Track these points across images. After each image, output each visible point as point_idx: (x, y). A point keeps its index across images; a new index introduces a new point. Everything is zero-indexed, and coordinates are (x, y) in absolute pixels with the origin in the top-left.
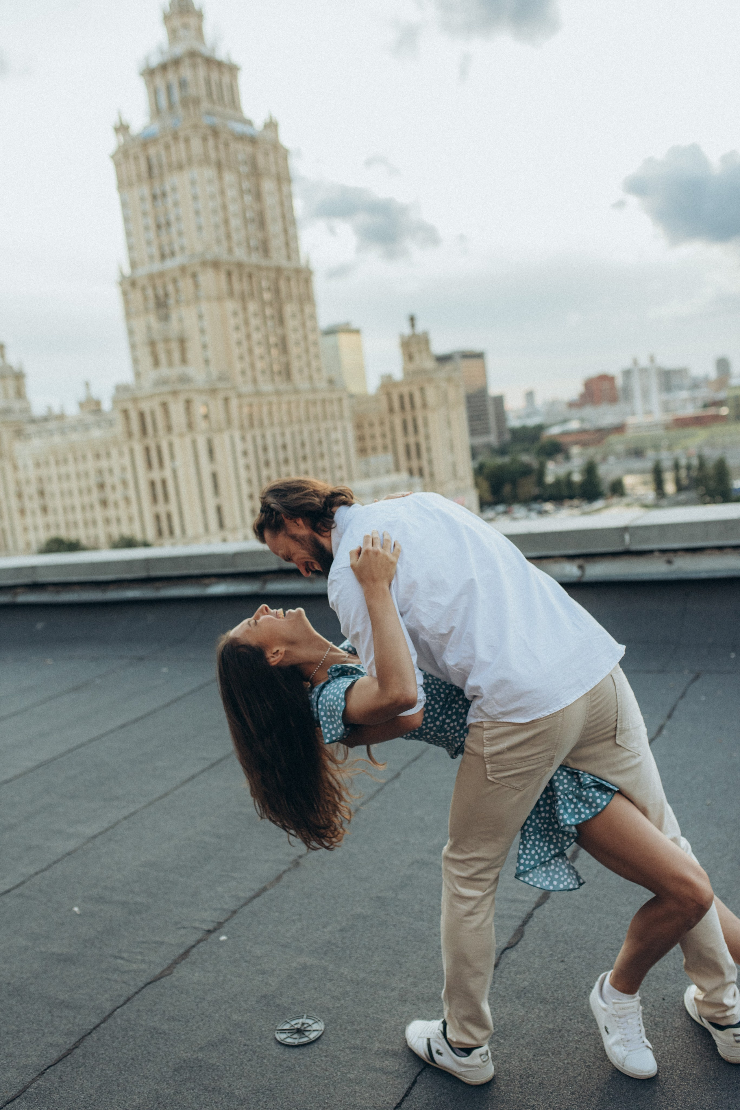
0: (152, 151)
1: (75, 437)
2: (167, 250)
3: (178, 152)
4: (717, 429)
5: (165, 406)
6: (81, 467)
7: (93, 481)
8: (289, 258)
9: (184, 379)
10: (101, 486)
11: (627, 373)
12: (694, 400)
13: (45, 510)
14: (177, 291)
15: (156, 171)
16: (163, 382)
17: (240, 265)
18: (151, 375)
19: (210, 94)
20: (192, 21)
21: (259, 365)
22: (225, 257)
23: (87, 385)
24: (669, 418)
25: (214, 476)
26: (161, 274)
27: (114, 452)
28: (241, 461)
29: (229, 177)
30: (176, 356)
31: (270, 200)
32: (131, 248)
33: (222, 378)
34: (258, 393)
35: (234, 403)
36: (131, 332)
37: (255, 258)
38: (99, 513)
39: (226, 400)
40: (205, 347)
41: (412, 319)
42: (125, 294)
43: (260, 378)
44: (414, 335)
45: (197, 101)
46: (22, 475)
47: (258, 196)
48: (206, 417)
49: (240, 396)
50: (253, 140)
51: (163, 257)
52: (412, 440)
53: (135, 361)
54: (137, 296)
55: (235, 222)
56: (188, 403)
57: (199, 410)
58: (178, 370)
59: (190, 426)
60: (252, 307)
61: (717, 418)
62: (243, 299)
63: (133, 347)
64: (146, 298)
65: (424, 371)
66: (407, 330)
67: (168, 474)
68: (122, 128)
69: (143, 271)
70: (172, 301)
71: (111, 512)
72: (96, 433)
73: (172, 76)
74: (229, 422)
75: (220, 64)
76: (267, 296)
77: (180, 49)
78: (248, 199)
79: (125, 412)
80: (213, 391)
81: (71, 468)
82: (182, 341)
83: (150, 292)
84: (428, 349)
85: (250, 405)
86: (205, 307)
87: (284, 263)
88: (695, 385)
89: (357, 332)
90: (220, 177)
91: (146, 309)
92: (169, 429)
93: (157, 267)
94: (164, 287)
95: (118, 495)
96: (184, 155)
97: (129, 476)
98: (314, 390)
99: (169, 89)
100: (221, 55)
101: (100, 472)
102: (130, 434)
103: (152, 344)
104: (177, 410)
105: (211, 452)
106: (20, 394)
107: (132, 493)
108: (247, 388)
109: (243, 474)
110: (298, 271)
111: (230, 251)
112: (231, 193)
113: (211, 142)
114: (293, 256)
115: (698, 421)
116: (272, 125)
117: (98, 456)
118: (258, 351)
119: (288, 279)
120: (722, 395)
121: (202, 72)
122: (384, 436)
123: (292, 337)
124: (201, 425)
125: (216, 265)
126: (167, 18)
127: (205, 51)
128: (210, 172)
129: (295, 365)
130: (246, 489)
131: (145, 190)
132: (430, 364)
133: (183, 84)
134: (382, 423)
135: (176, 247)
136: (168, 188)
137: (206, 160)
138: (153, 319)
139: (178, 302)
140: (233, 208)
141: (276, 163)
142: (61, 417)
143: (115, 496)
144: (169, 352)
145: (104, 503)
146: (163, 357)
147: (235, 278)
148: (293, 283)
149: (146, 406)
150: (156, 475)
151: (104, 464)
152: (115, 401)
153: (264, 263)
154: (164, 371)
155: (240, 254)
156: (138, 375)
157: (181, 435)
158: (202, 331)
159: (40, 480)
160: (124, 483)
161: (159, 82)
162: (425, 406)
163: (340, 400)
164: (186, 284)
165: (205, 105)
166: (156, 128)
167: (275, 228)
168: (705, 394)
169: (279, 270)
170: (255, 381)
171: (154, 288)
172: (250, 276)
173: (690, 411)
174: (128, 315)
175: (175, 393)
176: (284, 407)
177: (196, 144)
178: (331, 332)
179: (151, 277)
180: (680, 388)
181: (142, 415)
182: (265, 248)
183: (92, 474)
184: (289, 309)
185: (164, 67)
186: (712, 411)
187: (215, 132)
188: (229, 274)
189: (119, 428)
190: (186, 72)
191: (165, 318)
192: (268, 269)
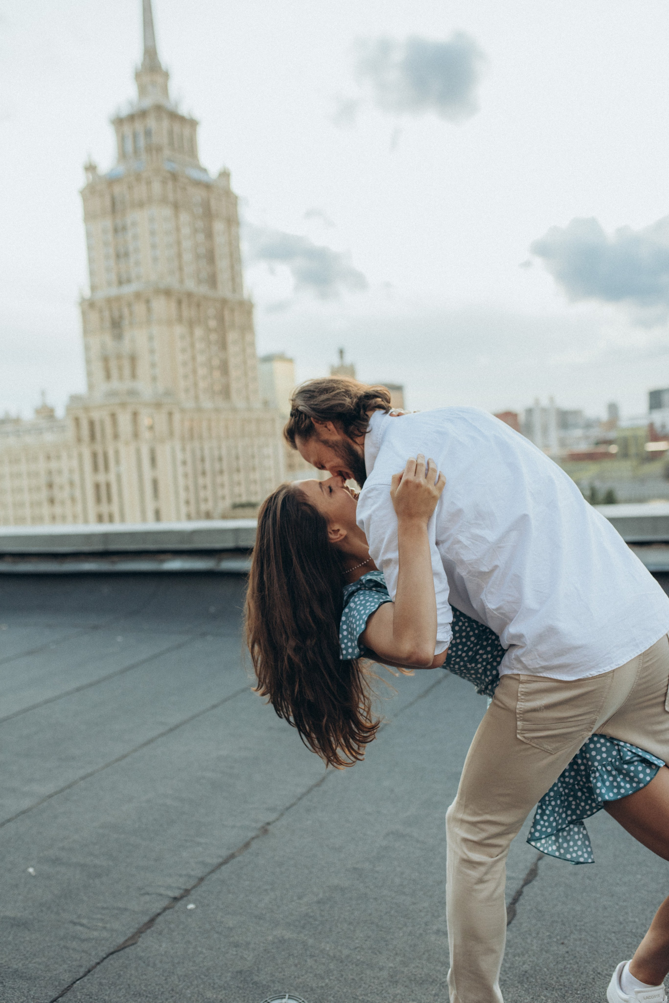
0: (117, 190)
1: (29, 440)
2: (124, 277)
3: (141, 191)
4: (607, 465)
5: (113, 416)
6: (33, 467)
7: (43, 480)
8: (234, 290)
9: (132, 393)
10: (50, 486)
11: (529, 412)
12: (587, 438)
14: (131, 313)
15: (119, 207)
16: (113, 394)
17: (190, 295)
18: (102, 387)
19: (171, 143)
20: (159, 80)
21: (202, 385)
22: (176, 286)
23: (43, 394)
24: (565, 452)
25: (155, 483)
26: (118, 299)
27: (64, 454)
28: (180, 470)
29: (184, 217)
30: (127, 371)
31: (220, 240)
32: (92, 273)
33: (168, 393)
34: (199, 410)
35: (177, 417)
36: (87, 348)
37: (203, 290)
38: (46, 510)
39: (170, 414)
40: (153, 365)
41: (341, 352)
42: (84, 314)
43: (201, 396)
44: (342, 364)
45: (159, 149)
47: (209, 235)
48: (151, 428)
49: (183, 411)
50: (208, 186)
51: (120, 283)
53: (89, 374)
54: (94, 316)
55: (188, 257)
56: (135, 415)
57: (145, 421)
58: (128, 384)
59: (136, 435)
60: (199, 332)
61: (607, 455)
62: (191, 324)
63: (88, 362)
64: (102, 319)
66: (336, 361)
67: (112, 478)
68: (90, 168)
69: (101, 294)
70: (126, 322)
71: (58, 510)
72: (49, 438)
73: (139, 126)
74: (171, 434)
75: (182, 119)
76: (213, 323)
77: (147, 103)
78: (201, 237)
79: (77, 420)
80: (158, 405)
81: (23, 467)
82: (133, 359)
83: (107, 314)
85: (192, 420)
86: (155, 329)
87: (229, 295)
88: (588, 425)
89: (291, 361)
90: (177, 216)
91: (102, 329)
92: (116, 436)
93: (114, 291)
94: (120, 310)
95: (65, 494)
96: (145, 195)
97: (76, 478)
98: (249, 409)
99: (135, 136)
100: (184, 110)
101: (50, 472)
102: (79, 440)
103: (106, 359)
104: (124, 420)
105: (153, 461)
107: (78, 493)
108: (189, 404)
109: (181, 481)
110: (241, 303)
111: (182, 281)
112: (186, 231)
113: (170, 185)
114: (238, 289)
115: (590, 457)
116: (225, 175)
117: (48, 458)
118: (202, 371)
119: (232, 310)
120: (612, 435)
121: (166, 123)
123: (233, 361)
124: (146, 435)
125: (168, 293)
126: (138, 76)
127: (169, 106)
128: (167, 212)
129: (234, 386)
130: (183, 495)
131: (108, 223)
133: (148, 133)
135: (133, 275)
136: (128, 223)
137: (164, 200)
138: (108, 338)
139: (131, 324)
140: (187, 244)
141: (227, 207)
142: (17, 421)
143: (62, 495)
144: (120, 368)
145: (52, 501)
146: (114, 372)
147: (184, 306)
148: (236, 314)
149: (96, 415)
150: (101, 478)
151: (54, 465)
152: (69, 409)
153: (211, 294)
154: (115, 384)
155: (190, 285)
156: (91, 386)
157: (127, 443)
158: (152, 351)
160: (72, 484)
161: (127, 129)
163: (273, 420)
164: (140, 309)
165: (167, 152)
166: (121, 169)
167: (223, 264)
168: (597, 433)
169: (224, 302)
170: (197, 398)
171: (111, 310)
173: (583, 447)
174: (86, 332)
175: (123, 405)
176: (222, 423)
177: (157, 187)
178: (268, 359)
179: (109, 301)
180: (576, 426)
181: (92, 424)
182: (213, 281)
183: (42, 474)
184: (232, 336)
185: (132, 118)
186: (602, 449)
187: (174, 177)
188: (179, 302)
189: (70, 434)
190: (151, 122)
191: (118, 337)
192: (215, 299)
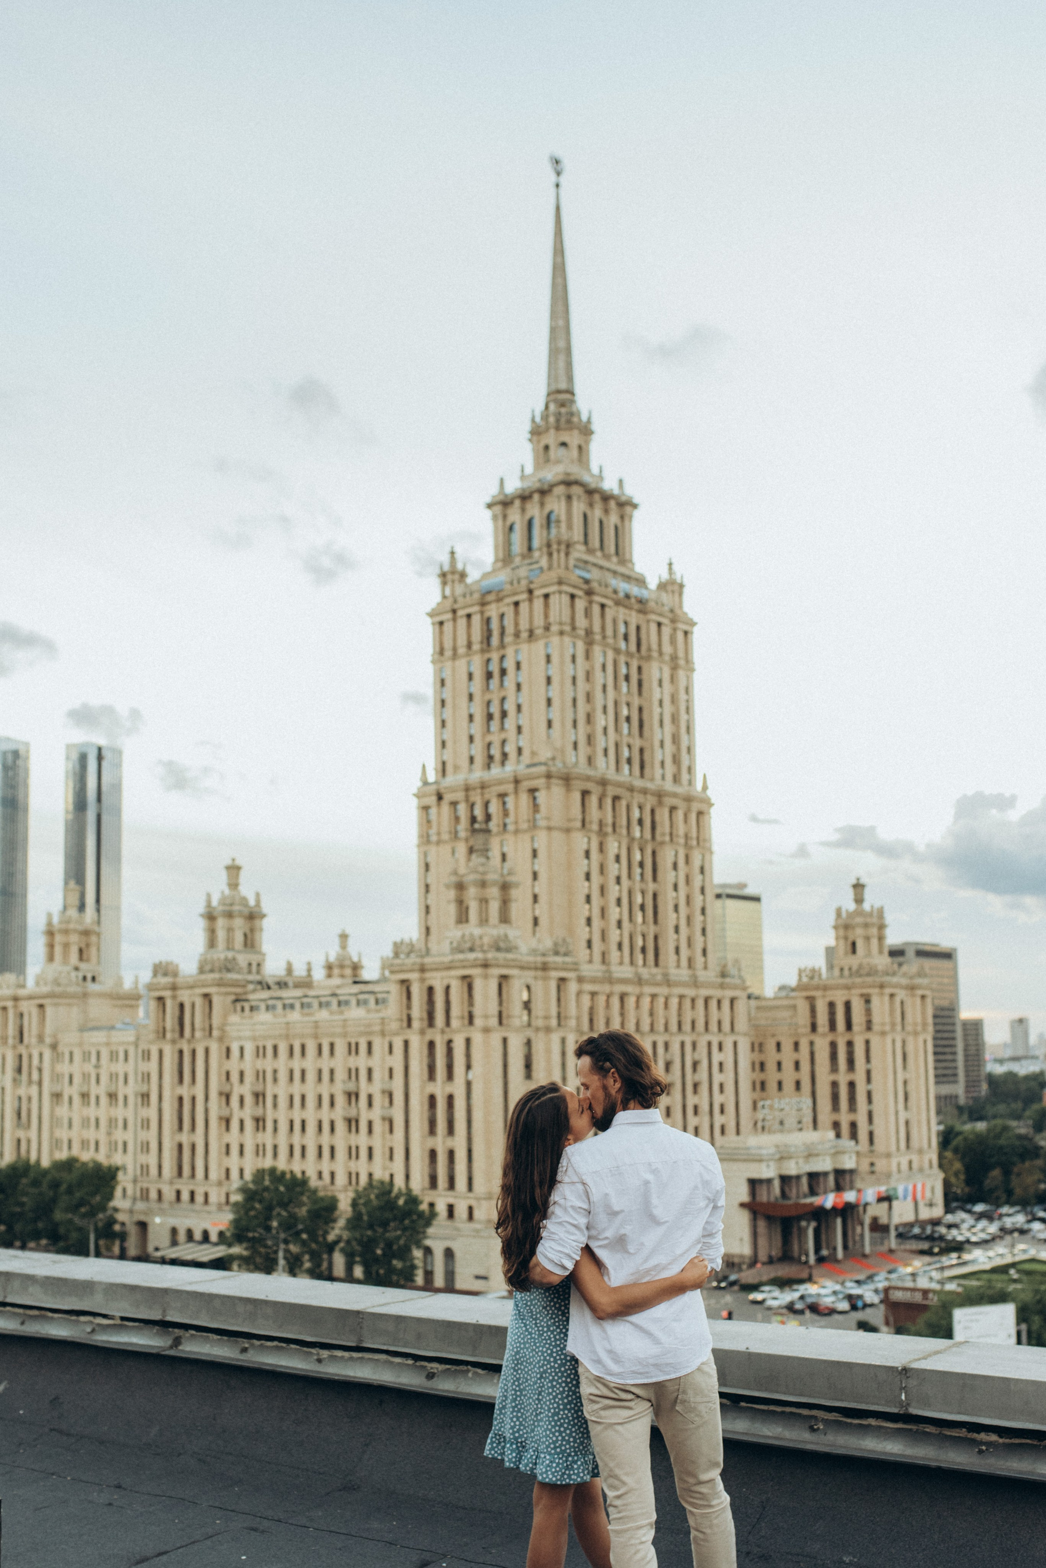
0: (493, 611)
1: (324, 1017)
2: (496, 752)
3: (532, 614)
5: (467, 981)
6: (326, 1063)
7: (339, 1089)
8: (676, 779)
9: (503, 946)
10: (352, 1096)
13: (260, 1122)
14: (506, 813)
15: (495, 640)
16: (467, 946)
17: (603, 783)
18: (450, 934)
19: (586, 540)
20: (576, 438)
21: (615, 935)
22: (583, 768)
23: (344, 938)
26: (484, 787)
27: (380, 1046)
30: (494, 909)
31: (657, 693)
32: (442, 745)
33: (558, 950)
34: (610, 980)
35: (572, 988)
36: (425, 865)
37: (626, 775)
38: (342, 1137)
39: (561, 983)
40: (535, 899)
41: (859, 889)
42: (426, 808)
43: (614, 955)
44: (859, 913)
45: (564, 547)
46: (233, 1065)
47: (638, 686)
48: (526, 1006)
49: (580, 980)
50: (641, 604)
51: (490, 761)
52: (843, 1079)
54: (442, 815)
56: (503, 981)
57: (518, 994)
58: (494, 931)
59: (502, 1018)
60: (614, 845)
62: (601, 832)
63: (426, 888)
64: (456, 820)
65: (872, 972)
66: (850, 905)
67: (458, 1089)
68: (452, 574)
69: (456, 780)
70: (493, 825)
71: (362, 1139)
72: (355, 1013)
73: (534, 510)
74: (559, 1018)
75: (606, 498)
77: (551, 474)
78: (625, 688)
79: (406, 985)
80: (543, 968)
81: (310, 1063)
82: (506, 887)
83: (462, 809)
84: (881, 938)
85: (593, 994)
86: (542, 840)
87: (669, 786)
89: (755, 899)
90: (588, 655)
91: (455, 836)
92: (470, 1018)
93: (478, 774)
94: (486, 805)
95: (376, 1114)
96: (539, 621)
97: (397, 1086)
98: (694, 982)
99: (530, 527)
100: (609, 485)
101: (353, 1074)
102: (409, 1020)
103: (460, 887)
104: (485, 990)
105: (528, 1064)
106: (250, 942)
107: (398, 1113)
108: (595, 969)
110: (688, 799)
111: (590, 760)
112: (602, 678)
113: (580, 604)
114: (685, 776)
116: (674, 585)
117: (353, 1049)
118: (614, 912)
119: (673, 809)
121: (579, 507)
122: (797, 1065)
123: (668, 898)
124: (518, 1016)
125: (567, 780)
126: (535, 432)
127: (586, 478)
128: (574, 646)
129: (669, 941)
131: (477, 664)
132: (883, 961)
133: (549, 521)
134: (796, 1045)
135: (510, 749)
136: (509, 664)
137: (571, 630)
138: (461, 850)
139: (504, 829)
141: (673, 641)
142: (306, 983)
143: (371, 1114)
144: (484, 901)
145: (352, 1123)
146: (473, 910)
147: (593, 800)
148: (680, 814)
149: (437, 980)
150: (440, 1088)
151: (361, 1062)
152: (390, 966)
153: (638, 783)
154: (473, 930)
155: (604, 767)
156: (427, 930)
157: (487, 1030)
158: (535, 876)
159: (260, 1075)
160: (389, 1096)
161: (517, 515)
162: (869, 1026)
163: (732, 1001)
165: (579, 552)
166: (500, 577)
169: (660, 795)
170: (605, 958)
171: (471, 806)
172: (616, 799)
174: (425, 839)
175: (485, 965)
176: (646, 1002)
177: (559, 605)
179: (468, 789)
181: (430, 993)
182: (641, 760)
183: (340, 1075)
184: (669, 856)
185: (524, 497)
187: (589, 591)
188: (585, 793)
189: (394, 1009)
190: (556, 505)
191: (483, 852)
192: (644, 791)
